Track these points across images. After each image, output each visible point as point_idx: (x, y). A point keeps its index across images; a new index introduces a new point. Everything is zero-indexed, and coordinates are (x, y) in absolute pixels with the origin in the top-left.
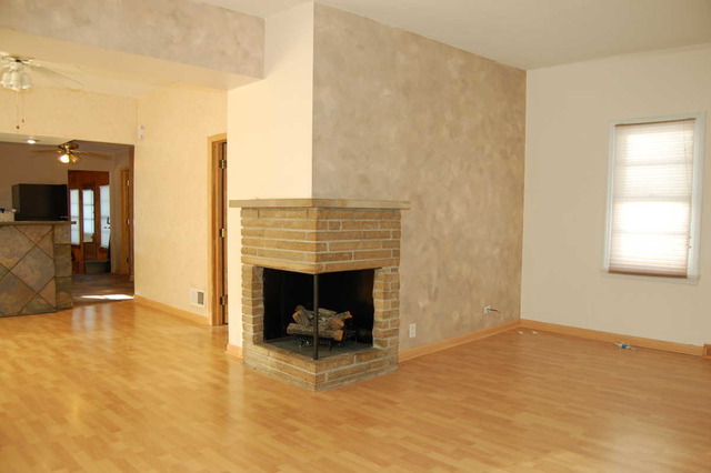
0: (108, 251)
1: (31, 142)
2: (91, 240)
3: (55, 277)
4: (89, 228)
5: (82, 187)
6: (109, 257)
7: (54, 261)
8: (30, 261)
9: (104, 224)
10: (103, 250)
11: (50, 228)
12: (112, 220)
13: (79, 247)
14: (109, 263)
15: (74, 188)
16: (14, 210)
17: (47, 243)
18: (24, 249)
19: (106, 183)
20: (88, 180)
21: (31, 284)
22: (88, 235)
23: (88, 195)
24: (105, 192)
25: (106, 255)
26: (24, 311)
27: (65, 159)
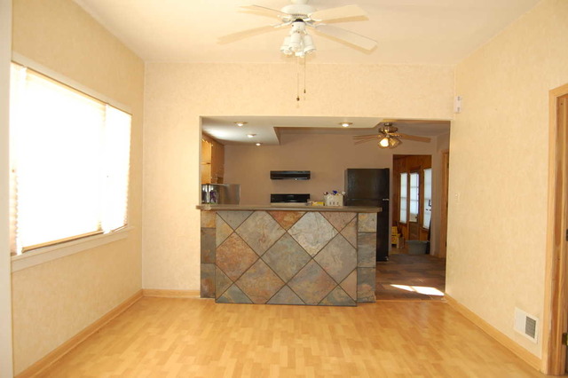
0: (428, 232)
1: (345, 126)
2: (415, 221)
3: (357, 268)
4: (414, 209)
5: (411, 171)
6: (429, 238)
7: (357, 250)
8: (333, 249)
9: (426, 206)
10: (424, 230)
11: (354, 214)
12: (433, 202)
13: (405, 225)
14: (428, 245)
15: (404, 172)
16: (344, 193)
17: (351, 231)
18: (328, 237)
19: (429, 167)
20: (415, 164)
21: (332, 274)
22: (413, 214)
23: (414, 178)
24: (428, 174)
25: (427, 236)
26: (324, 302)
27: (384, 143)
